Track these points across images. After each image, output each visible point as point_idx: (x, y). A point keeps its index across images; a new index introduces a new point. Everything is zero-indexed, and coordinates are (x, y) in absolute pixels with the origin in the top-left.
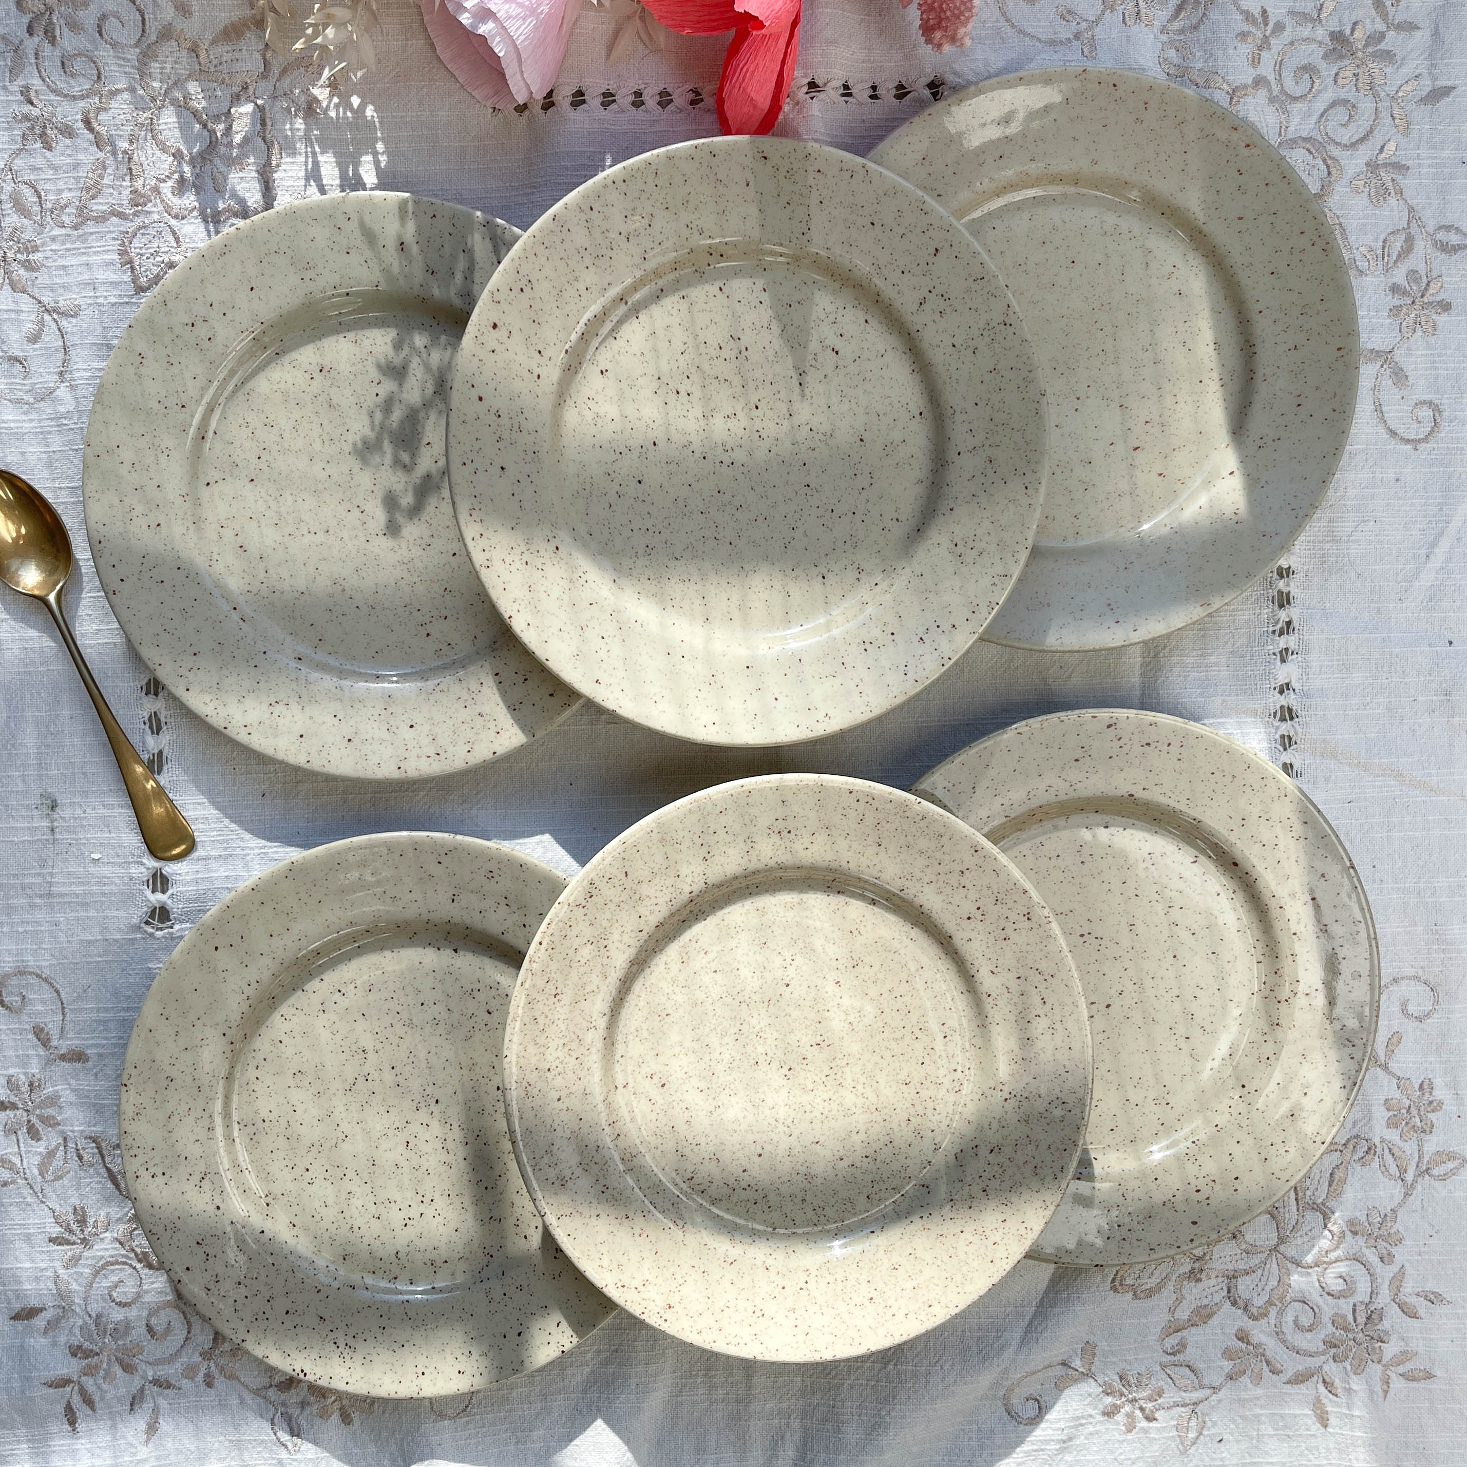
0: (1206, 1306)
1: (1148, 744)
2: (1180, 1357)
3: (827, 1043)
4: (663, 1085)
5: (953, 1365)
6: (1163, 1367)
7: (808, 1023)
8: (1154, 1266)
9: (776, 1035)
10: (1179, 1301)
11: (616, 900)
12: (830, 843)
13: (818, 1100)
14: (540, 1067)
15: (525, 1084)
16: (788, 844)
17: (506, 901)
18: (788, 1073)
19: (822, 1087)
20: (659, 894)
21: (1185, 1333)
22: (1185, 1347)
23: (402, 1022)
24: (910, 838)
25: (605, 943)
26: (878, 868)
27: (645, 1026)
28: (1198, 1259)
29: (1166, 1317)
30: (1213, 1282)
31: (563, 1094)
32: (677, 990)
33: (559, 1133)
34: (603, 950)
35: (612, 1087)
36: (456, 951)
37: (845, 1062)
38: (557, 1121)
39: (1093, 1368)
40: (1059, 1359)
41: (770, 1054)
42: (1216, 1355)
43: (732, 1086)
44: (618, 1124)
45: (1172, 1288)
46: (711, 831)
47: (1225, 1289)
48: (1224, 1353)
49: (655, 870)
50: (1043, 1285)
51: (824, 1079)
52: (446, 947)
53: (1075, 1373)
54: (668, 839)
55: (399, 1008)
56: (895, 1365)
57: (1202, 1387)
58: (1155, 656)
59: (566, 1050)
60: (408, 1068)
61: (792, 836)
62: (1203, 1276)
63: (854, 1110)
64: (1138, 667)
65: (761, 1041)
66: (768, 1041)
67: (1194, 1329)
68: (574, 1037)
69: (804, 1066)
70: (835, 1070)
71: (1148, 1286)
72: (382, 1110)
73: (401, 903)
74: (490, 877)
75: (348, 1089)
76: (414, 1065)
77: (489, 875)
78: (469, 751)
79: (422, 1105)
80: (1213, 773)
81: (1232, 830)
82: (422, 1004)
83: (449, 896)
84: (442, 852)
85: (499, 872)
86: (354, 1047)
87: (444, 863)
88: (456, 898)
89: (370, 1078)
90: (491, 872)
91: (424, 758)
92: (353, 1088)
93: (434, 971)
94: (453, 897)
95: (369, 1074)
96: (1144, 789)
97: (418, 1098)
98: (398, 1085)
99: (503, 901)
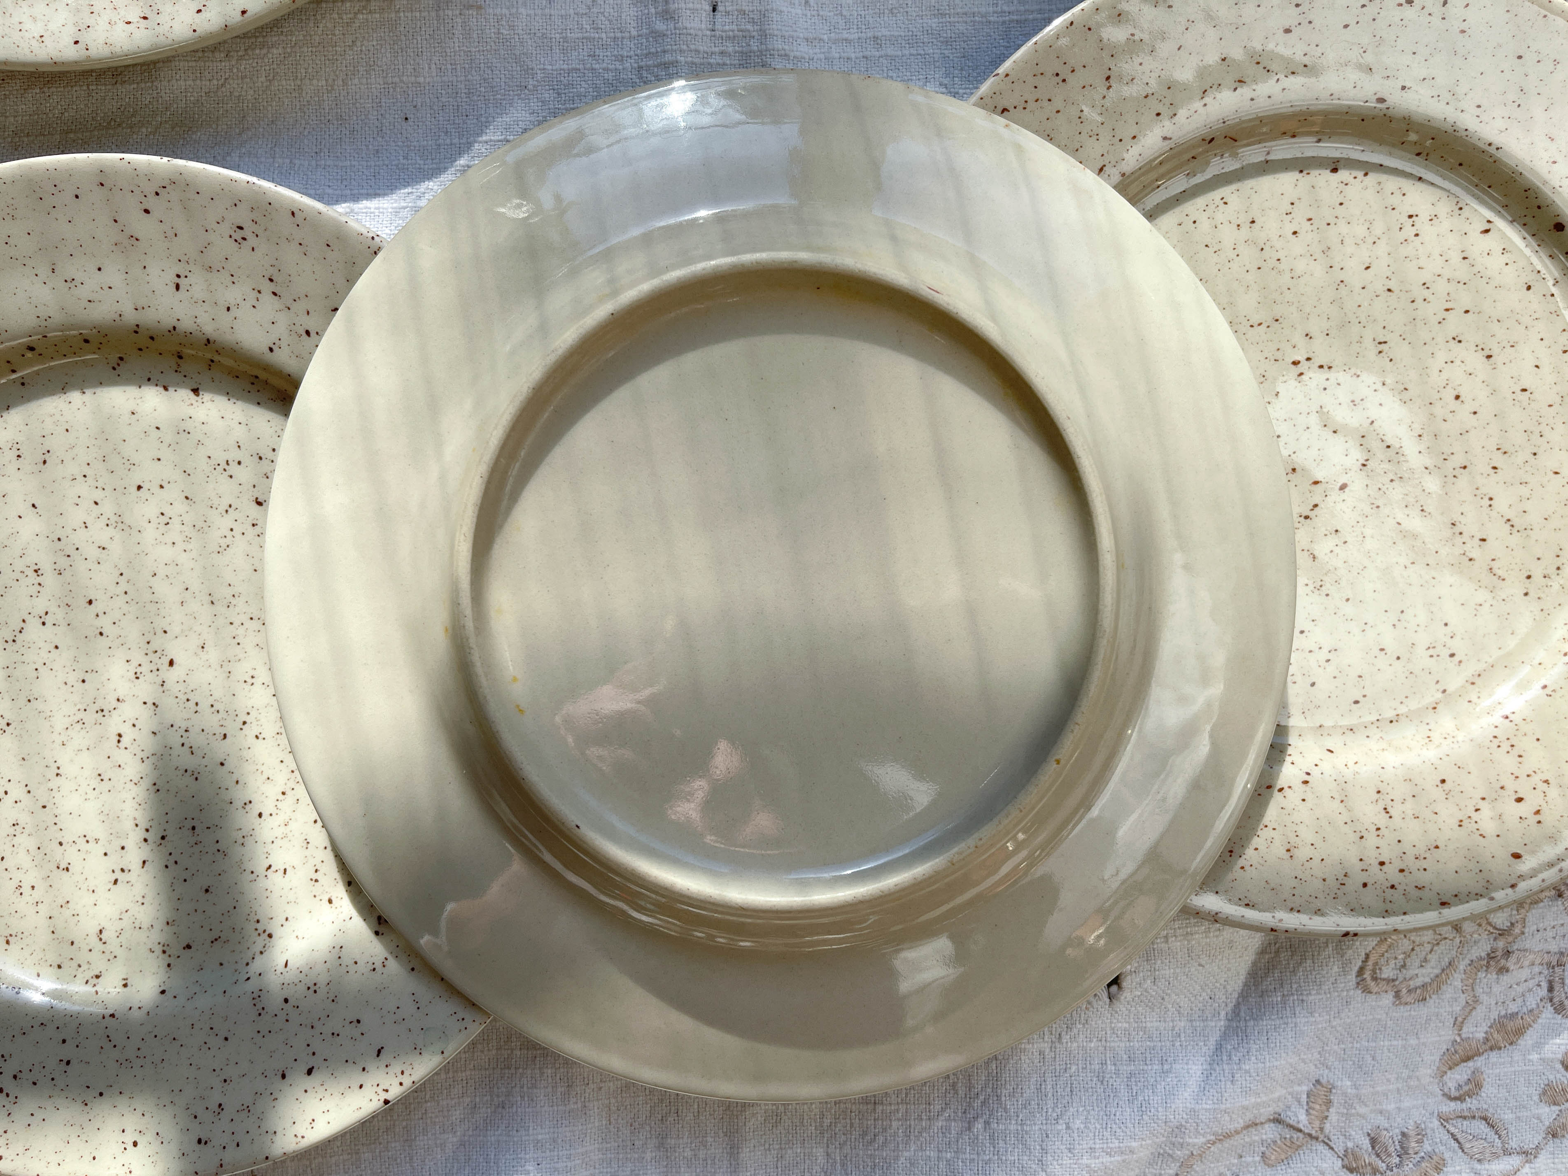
0: (1514, 1016)
2: (1471, 1104)
5: (1087, 1121)
6: (1444, 1119)
8: (1428, 947)
10: (1472, 1005)
17: (272, 287)
21: (1479, 1062)
22: (1479, 1086)
23: (104, 521)
28: (1503, 933)
29: (1448, 1035)
30: (1525, 973)
36: (196, 391)
39: (1328, 1127)
40: (1267, 1112)
42: (1530, 1096)
45: (1458, 984)
47: (1545, 985)
48: (1544, 1093)
50: (1237, 984)
52: (178, 385)
53: (1296, 1135)
55: (98, 495)
56: (987, 1123)
57: (1507, 1152)
60: (120, 601)
62: (1511, 963)
67: (1494, 1056)
71: (1418, 982)
72: (73, 678)
73: (84, 292)
74: (240, 240)
75: (10, 639)
76: (127, 598)
77: (239, 235)
78: (199, 11)
79: (145, 669)
80: (1520, 57)
81: (1555, 162)
82: (139, 487)
83: (171, 278)
84: (150, 189)
85: (255, 228)
86: (19, 565)
87: (156, 213)
88: (182, 282)
89: (49, 620)
90: (241, 228)
91: (121, 25)
92: (20, 638)
93: (158, 428)
94: (177, 280)
95: (47, 613)
96: (1403, 88)
97: (137, 657)
98: (101, 634)
99: (267, 287)
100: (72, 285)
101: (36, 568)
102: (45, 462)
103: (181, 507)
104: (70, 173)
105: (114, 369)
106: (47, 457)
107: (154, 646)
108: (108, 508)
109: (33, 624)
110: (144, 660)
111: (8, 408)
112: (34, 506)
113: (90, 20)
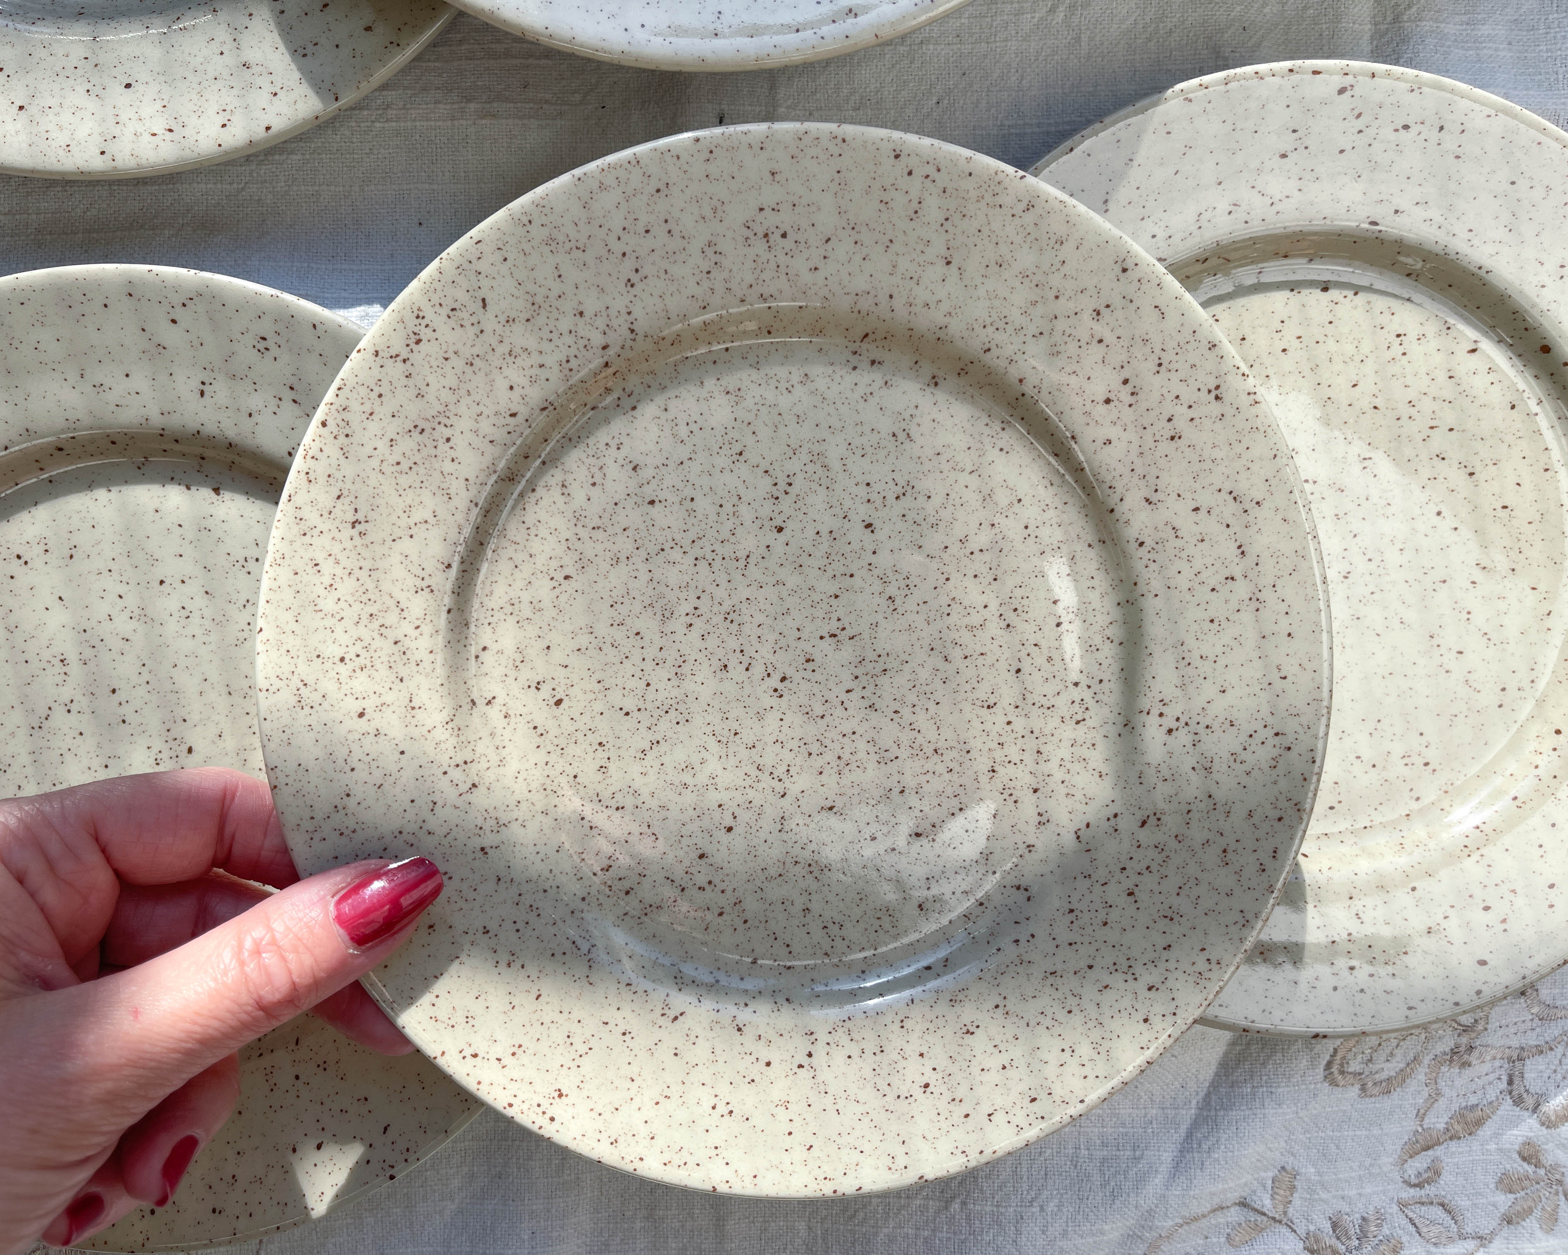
0: (1473, 1107)
1: (1406, 127)
2: (1430, 1190)
3: (849, 632)
4: (559, 703)
5: (1060, 1206)
6: (1403, 1205)
7: (816, 597)
8: (1394, 1042)
9: (760, 618)
10: (1435, 1097)
11: (467, 352)
12: (858, 258)
13: (833, 734)
14: (326, 653)
15: (295, 682)
16: (782, 259)
17: (293, 395)
18: (780, 686)
19: (839, 712)
20: (546, 346)
21: (1439, 1151)
22: (1438, 1173)
23: (127, 613)
24: (1004, 249)
25: (447, 432)
26: (945, 307)
27: (526, 597)
28: (1467, 1029)
29: (1411, 1125)
30: (1486, 1067)
31: (369, 705)
32: (584, 533)
33: (361, 774)
34: (443, 447)
35: (465, 702)
36: (217, 491)
37: (880, 667)
38: (358, 753)
39: (1291, 1211)
40: (1234, 1196)
41: (750, 651)
42: (1487, 1185)
43: (682, 708)
44: (474, 768)
45: (1422, 1077)
46: (641, 227)
47: (1505, 1078)
48: (1501, 1181)
49: (539, 299)
50: (1208, 1073)
51: (844, 696)
52: (201, 484)
53: (1260, 1218)
54: (561, 238)
55: (122, 589)
56: (964, 1203)
57: (1463, 1237)
58: (1397, 19)
59: (376, 624)
60: (142, 691)
61: (788, 243)
62: (1473, 1058)
63: (894, 751)
64: (1367, 36)
65: (734, 627)
66: (746, 629)
67: (1453, 1145)
68: (391, 603)
69: (808, 674)
70: (863, 680)
71: (1384, 1076)
73: (112, 397)
74: (263, 350)
75: (36, 726)
76: (149, 688)
77: (262, 345)
78: (224, 126)
79: (165, 755)
80: (1513, 183)
81: (1543, 286)
82: (162, 582)
83: (195, 384)
84: (177, 300)
85: (277, 339)
86: (46, 655)
87: (183, 323)
88: (206, 388)
89: (74, 707)
90: (264, 339)
91: (147, 137)
92: (45, 725)
93: (180, 526)
94: (202, 387)
95: (72, 701)
96: (1396, 212)
97: (158, 744)
98: (124, 721)
99: (288, 395)
100: (101, 390)
101: (62, 658)
102: (71, 557)
103: (201, 601)
104: (99, 283)
105: (139, 468)
106: (73, 551)
107: (173, 734)
108: (131, 601)
109: (59, 713)
110: (164, 747)
111: (36, 504)
112: (60, 598)
113: (116, 131)
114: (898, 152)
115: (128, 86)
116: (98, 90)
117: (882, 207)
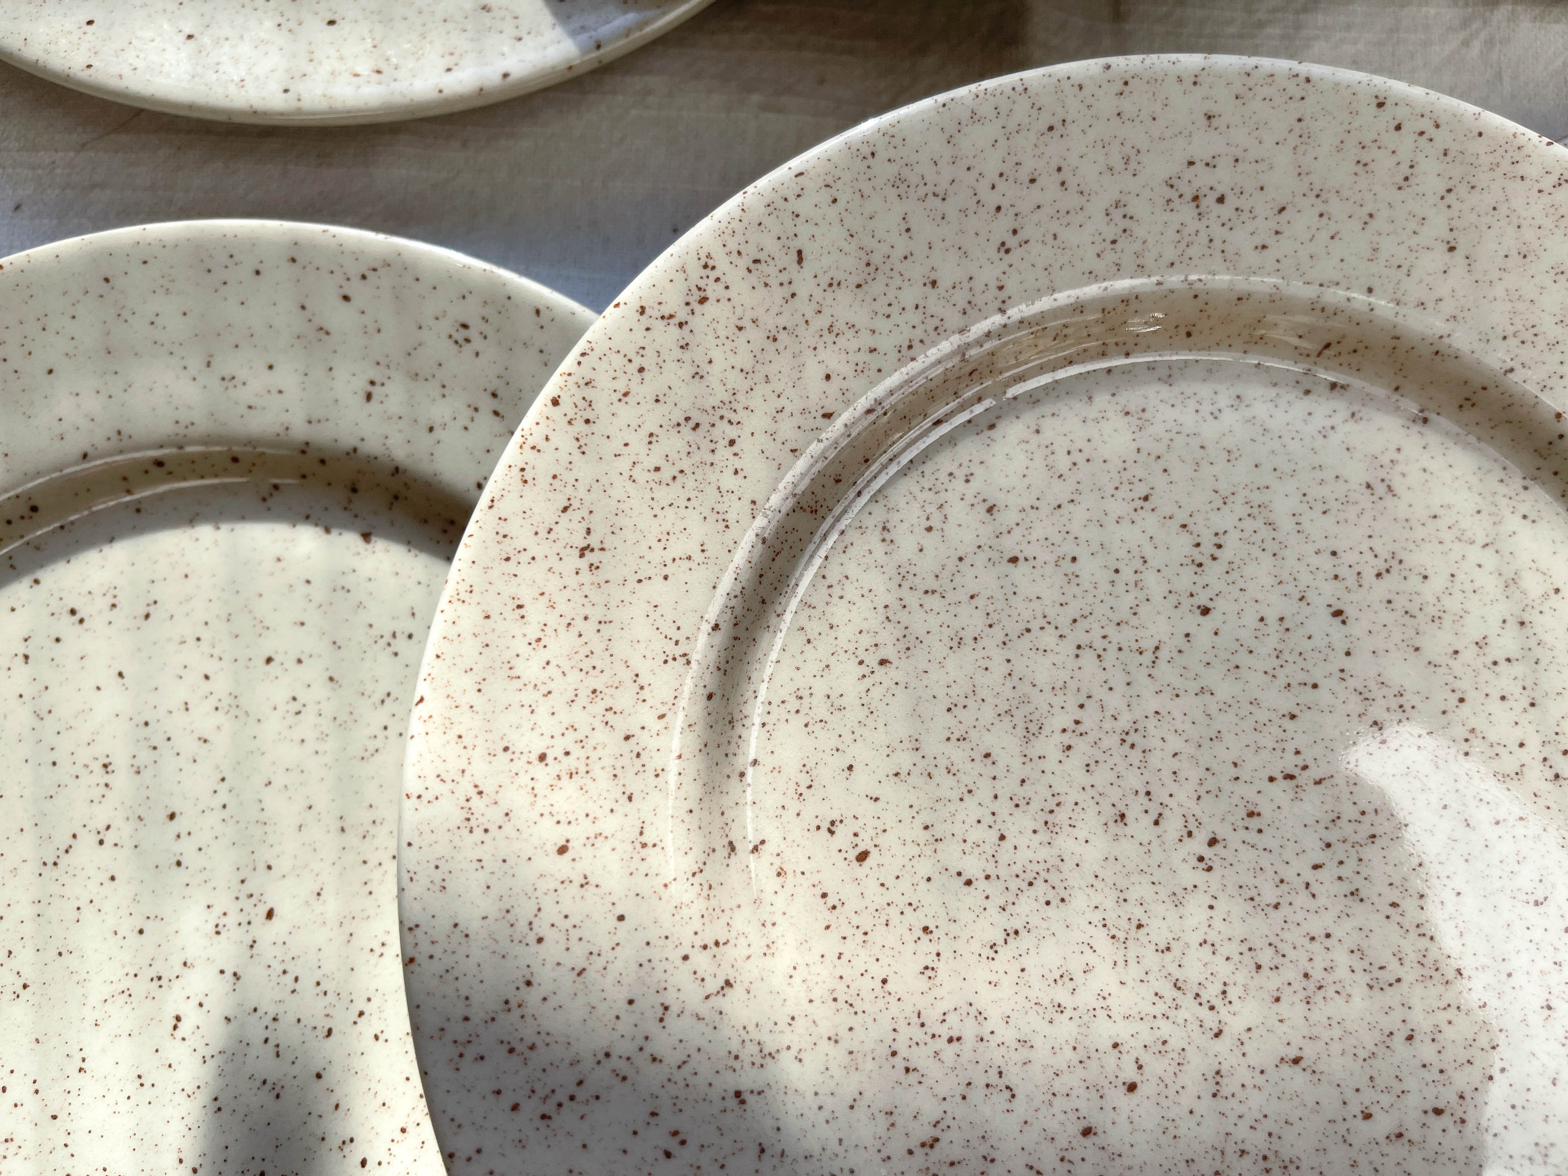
3: (1315, 773)
4: (862, 857)
7: (1262, 716)
9: (1175, 743)
11: (770, 322)
12: (1324, 236)
13: (1294, 935)
14: (518, 745)
15: (466, 788)
16: (1218, 233)
17: (495, 404)
18: (1207, 852)
19: (1302, 899)
20: (881, 324)
23: (212, 702)
24: (1529, 234)
25: (732, 432)
26: (1448, 308)
27: (820, 687)
31: (577, 834)
32: (912, 599)
33: (552, 950)
34: (724, 452)
35: (720, 843)
36: (366, 537)
37: (1365, 830)
38: (550, 913)
41: (1160, 794)
43: (1054, 878)
44: (729, 953)
46: (1024, 174)
49: (876, 259)
51: (1309, 875)
52: (345, 526)
54: (914, 179)
55: (211, 667)
59: (599, 707)
60: (213, 819)
61: (1226, 211)
63: (1394, 969)
65: (1135, 756)
66: (1154, 760)
68: (626, 676)
69: (1252, 837)
70: (1339, 851)
72: (127, 927)
73: (244, 395)
74: (461, 341)
75: (50, 862)
76: (225, 814)
77: (460, 335)
78: (448, 70)
79: (231, 920)
82: (269, 660)
83: (360, 384)
84: (354, 270)
85: (483, 327)
86: (84, 755)
87: (357, 301)
88: (376, 391)
89: (110, 838)
90: (465, 326)
91: (347, 78)
92: (64, 860)
93: (308, 582)
94: (370, 388)
95: (108, 828)
97: (223, 901)
98: (179, 864)
99: (487, 404)
100: (231, 384)
101: (106, 761)
102: (147, 616)
103: (320, 690)
104: (253, 243)
105: (264, 500)
106: (152, 609)
107: (248, 888)
108: (221, 685)
109: (88, 840)
110: (233, 908)
111: (112, 540)
112: (120, 675)
113: (310, 68)
114: (1381, 100)
115: (332, 23)
116: (292, 24)
117: (1359, 169)
